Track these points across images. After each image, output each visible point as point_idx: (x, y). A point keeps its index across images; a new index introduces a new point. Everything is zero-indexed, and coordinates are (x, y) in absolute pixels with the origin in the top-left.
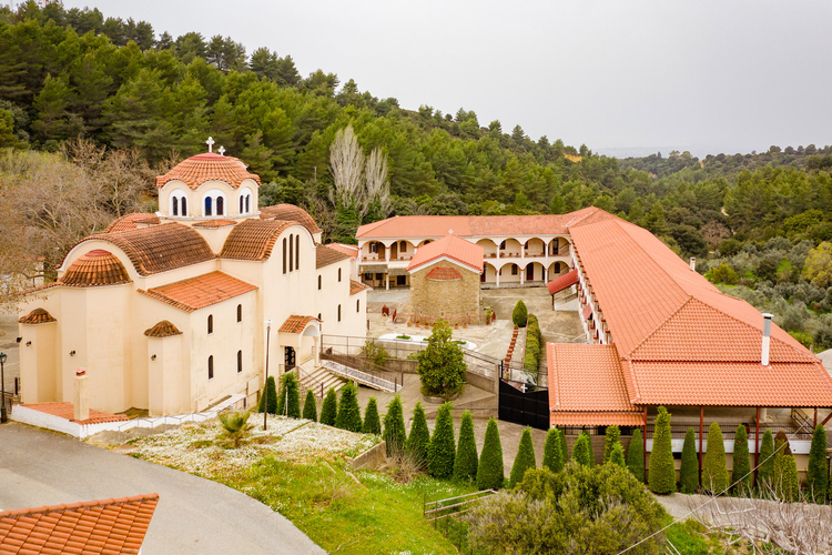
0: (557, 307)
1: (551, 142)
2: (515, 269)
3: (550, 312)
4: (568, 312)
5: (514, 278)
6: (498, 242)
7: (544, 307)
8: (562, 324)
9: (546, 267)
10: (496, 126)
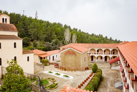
0: (112, 68)
1: (117, 40)
2: (101, 58)
3: (110, 70)
4: (116, 70)
5: (101, 60)
6: (96, 50)
7: (108, 68)
8: (113, 73)
9: (111, 57)
10: (106, 37)
